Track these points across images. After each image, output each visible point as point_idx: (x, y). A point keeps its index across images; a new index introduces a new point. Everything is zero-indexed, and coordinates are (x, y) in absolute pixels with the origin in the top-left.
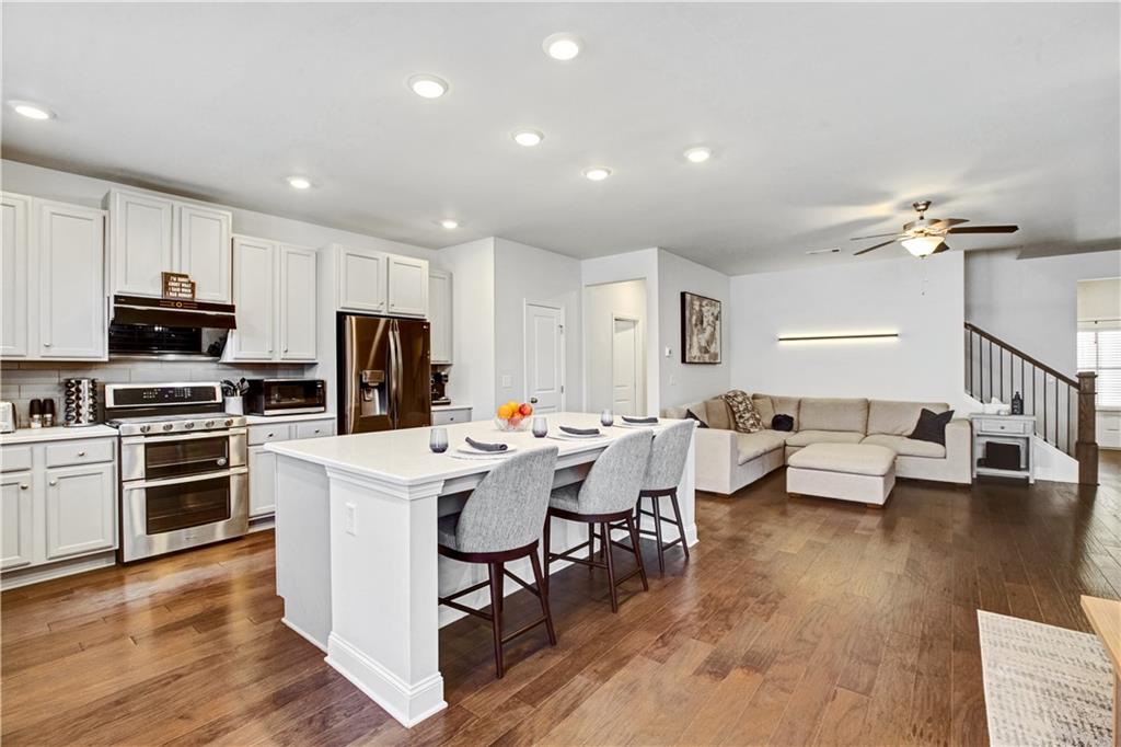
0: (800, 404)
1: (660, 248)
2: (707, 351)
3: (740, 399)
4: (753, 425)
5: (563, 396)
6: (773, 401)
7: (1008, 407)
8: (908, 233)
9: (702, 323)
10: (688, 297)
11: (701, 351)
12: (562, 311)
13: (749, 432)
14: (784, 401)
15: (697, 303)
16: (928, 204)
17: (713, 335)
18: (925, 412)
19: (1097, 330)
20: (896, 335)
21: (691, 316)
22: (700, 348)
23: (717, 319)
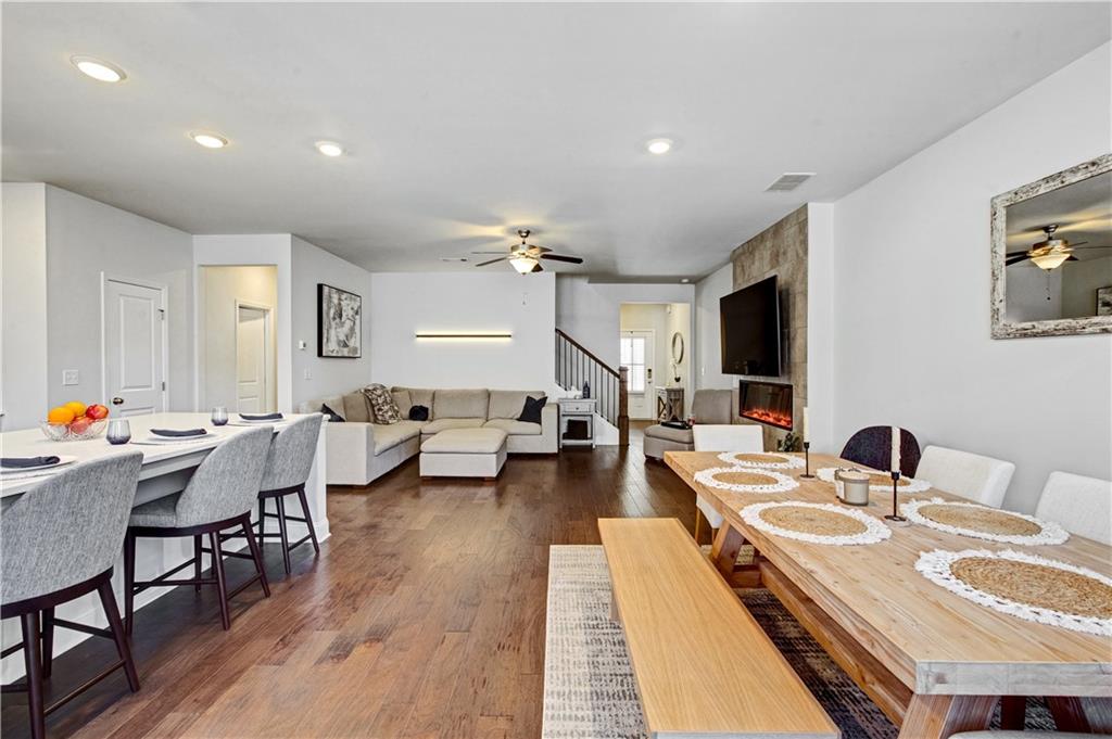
0: (434, 395)
1: (293, 234)
2: (346, 345)
3: (379, 392)
4: (391, 417)
5: (165, 395)
6: (411, 394)
7: (580, 393)
8: (515, 253)
9: (341, 316)
10: (326, 290)
11: (339, 345)
12: (164, 294)
13: (388, 424)
14: (420, 393)
15: (335, 297)
16: (528, 232)
17: (352, 329)
18: (529, 399)
20: (510, 336)
21: (329, 308)
22: (339, 342)
23: (357, 313)
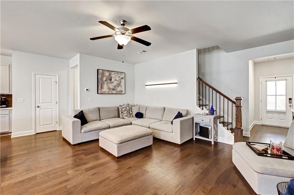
0: (147, 108)
1: (80, 53)
2: (114, 89)
3: (124, 106)
4: (127, 116)
9: (111, 80)
10: (100, 71)
11: (109, 90)
15: (107, 74)
17: (119, 84)
18: (179, 113)
19: (276, 81)
20: (176, 83)
21: (102, 77)
23: (122, 78)
